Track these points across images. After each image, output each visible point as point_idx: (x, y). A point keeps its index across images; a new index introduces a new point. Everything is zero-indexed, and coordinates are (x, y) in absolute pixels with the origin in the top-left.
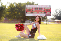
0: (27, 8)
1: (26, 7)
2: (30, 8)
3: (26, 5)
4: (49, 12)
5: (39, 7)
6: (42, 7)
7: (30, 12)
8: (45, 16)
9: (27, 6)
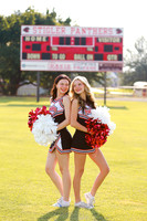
0: (28, 39)
1: (23, 33)
2: (39, 39)
3: (23, 27)
4: (116, 57)
5: (74, 34)
6: (87, 34)
7: (38, 56)
8: (97, 69)
9: (26, 30)
